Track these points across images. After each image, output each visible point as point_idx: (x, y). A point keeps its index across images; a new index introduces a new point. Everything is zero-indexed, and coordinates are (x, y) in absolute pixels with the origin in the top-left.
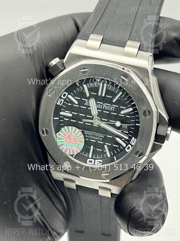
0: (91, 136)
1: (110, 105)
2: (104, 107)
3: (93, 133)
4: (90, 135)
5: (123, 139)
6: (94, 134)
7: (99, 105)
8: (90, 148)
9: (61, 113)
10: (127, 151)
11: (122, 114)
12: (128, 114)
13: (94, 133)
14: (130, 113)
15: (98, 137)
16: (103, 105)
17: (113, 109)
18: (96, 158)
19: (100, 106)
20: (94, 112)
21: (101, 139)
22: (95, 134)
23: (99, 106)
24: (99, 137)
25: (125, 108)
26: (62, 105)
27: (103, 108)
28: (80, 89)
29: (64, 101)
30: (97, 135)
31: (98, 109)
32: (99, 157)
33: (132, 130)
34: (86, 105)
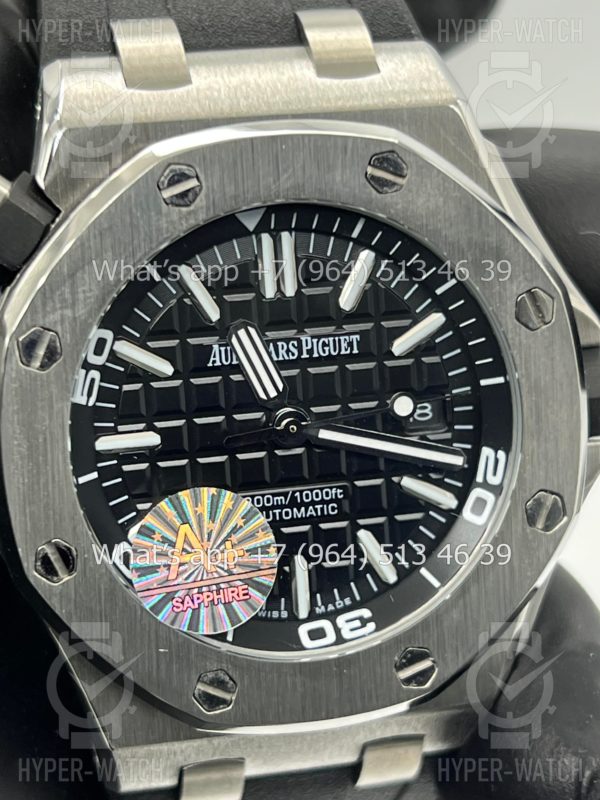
0: (282, 507)
1: (330, 329)
2: (305, 349)
3: (285, 495)
4: (274, 507)
5: (433, 476)
6: (293, 498)
7: (280, 344)
8: (287, 569)
9: (103, 444)
10: (480, 520)
11: (399, 358)
12: (426, 347)
13: (290, 490)
14: (437, 341)
15: (313, 503)
16: (300, 341)
17: (350, 344)
18: (331, 607)
19: (288, 351)
20: (267, 384)
21: (333, 509)
22: (298, 494)
23: (282, 352)
24: (318, 503)
25: (406, 322)
26: (97, 400)
27: (300, 353)
28: (164, 296)
29: (101, 381)
30: (307, 496)
31: (280, 365)
32: (342, 599)
33: (464, 418)
34: (218, 363)
